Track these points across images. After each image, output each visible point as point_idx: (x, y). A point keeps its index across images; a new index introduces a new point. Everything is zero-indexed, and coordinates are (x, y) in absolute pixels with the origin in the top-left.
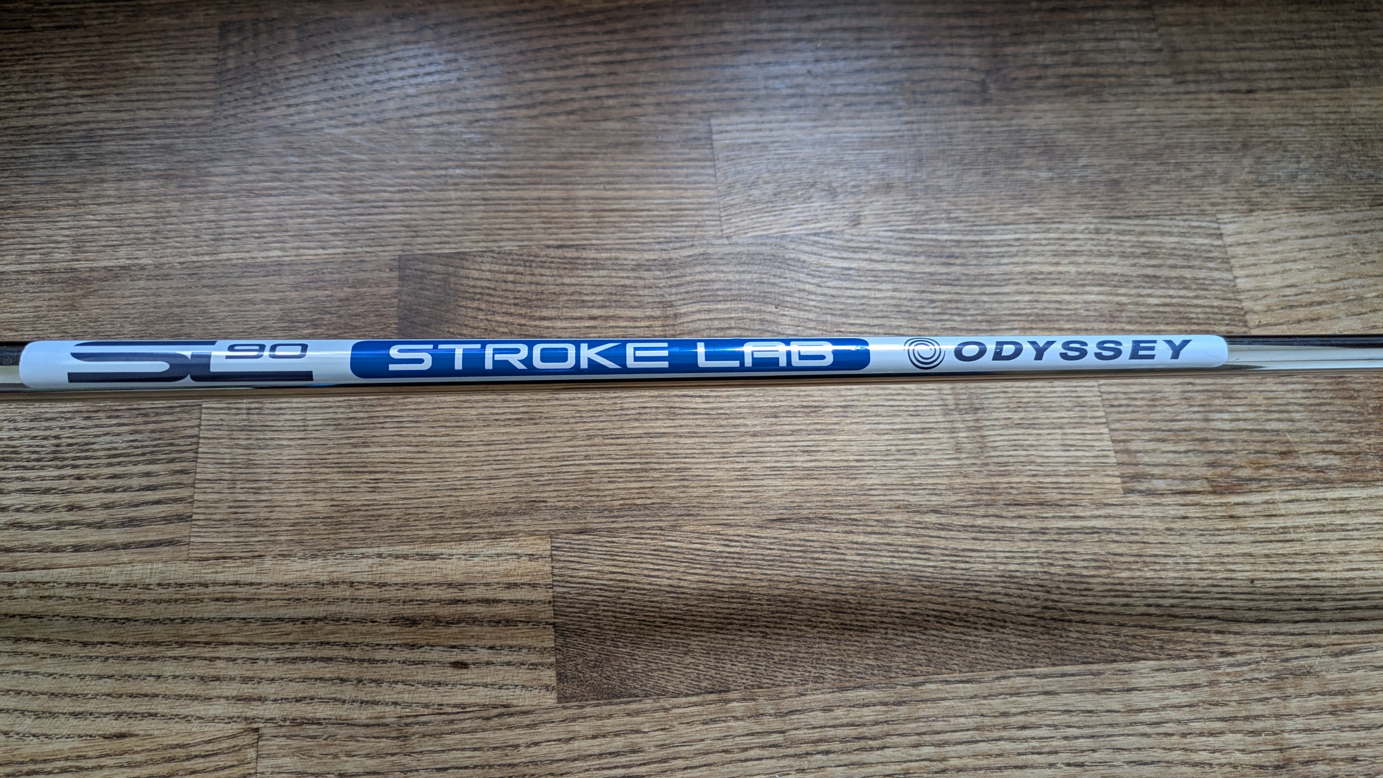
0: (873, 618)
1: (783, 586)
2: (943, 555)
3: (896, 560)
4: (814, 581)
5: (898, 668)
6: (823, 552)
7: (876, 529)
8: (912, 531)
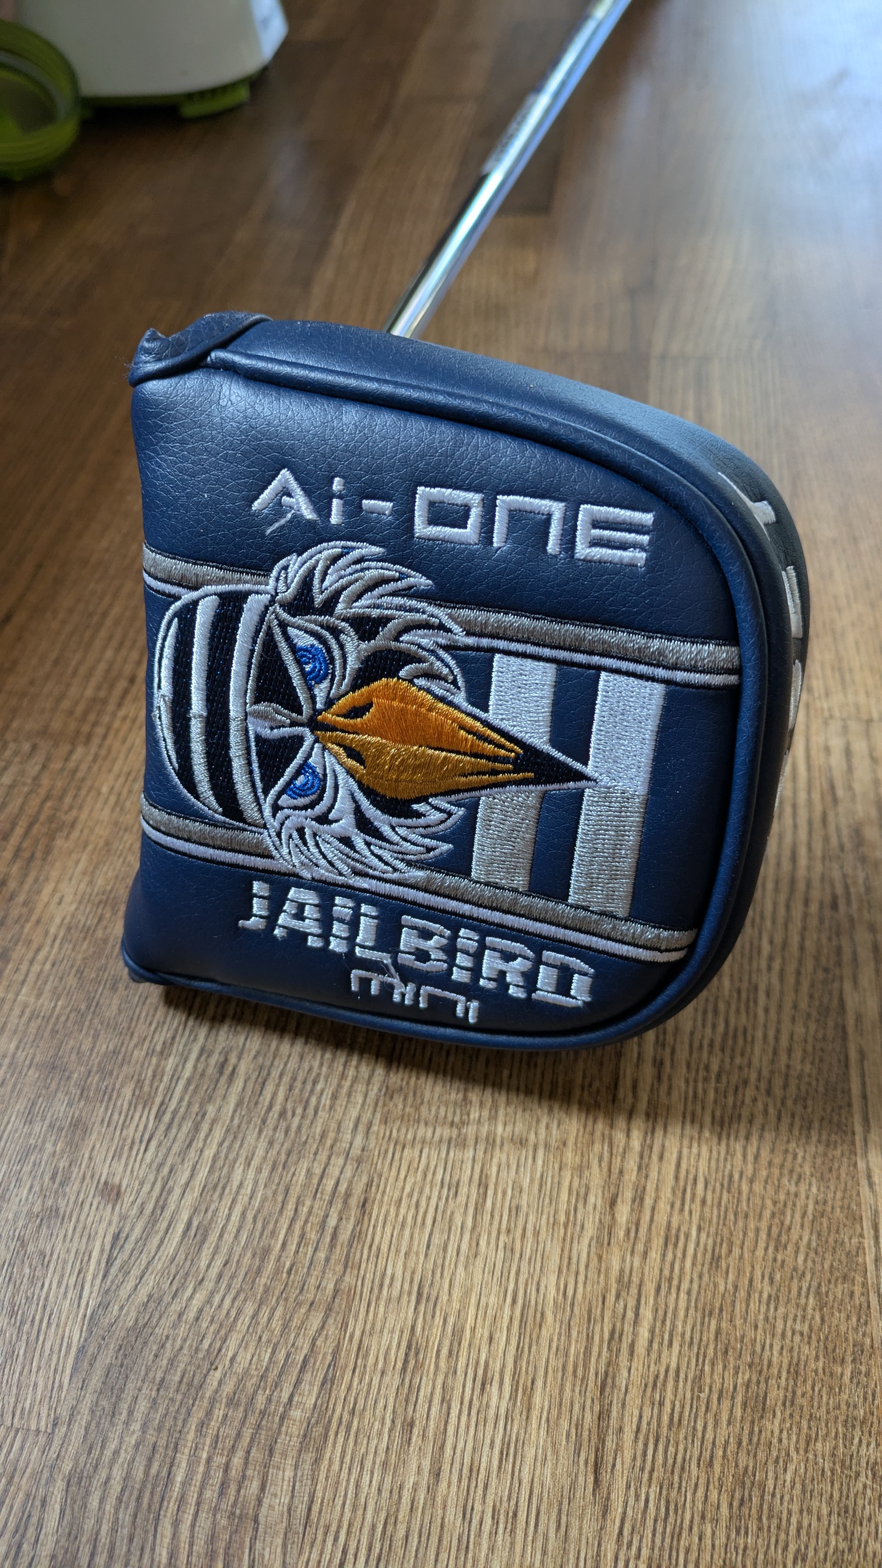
0: (776, 1348)
1: (714, 1495)
2: (682, 1210)
3: (685, 1286)
4: (709, 1435)
5: (856, 1330)
6: (661, 1404)
7: (631, 1303)
8: (640, 1247)
